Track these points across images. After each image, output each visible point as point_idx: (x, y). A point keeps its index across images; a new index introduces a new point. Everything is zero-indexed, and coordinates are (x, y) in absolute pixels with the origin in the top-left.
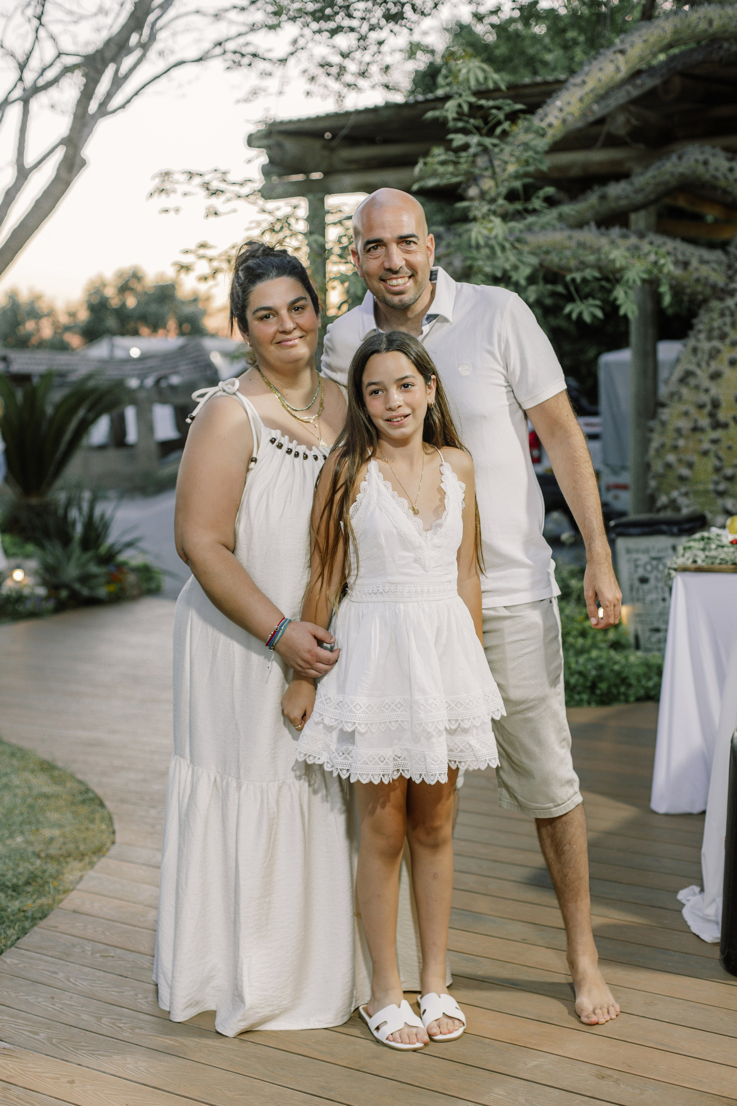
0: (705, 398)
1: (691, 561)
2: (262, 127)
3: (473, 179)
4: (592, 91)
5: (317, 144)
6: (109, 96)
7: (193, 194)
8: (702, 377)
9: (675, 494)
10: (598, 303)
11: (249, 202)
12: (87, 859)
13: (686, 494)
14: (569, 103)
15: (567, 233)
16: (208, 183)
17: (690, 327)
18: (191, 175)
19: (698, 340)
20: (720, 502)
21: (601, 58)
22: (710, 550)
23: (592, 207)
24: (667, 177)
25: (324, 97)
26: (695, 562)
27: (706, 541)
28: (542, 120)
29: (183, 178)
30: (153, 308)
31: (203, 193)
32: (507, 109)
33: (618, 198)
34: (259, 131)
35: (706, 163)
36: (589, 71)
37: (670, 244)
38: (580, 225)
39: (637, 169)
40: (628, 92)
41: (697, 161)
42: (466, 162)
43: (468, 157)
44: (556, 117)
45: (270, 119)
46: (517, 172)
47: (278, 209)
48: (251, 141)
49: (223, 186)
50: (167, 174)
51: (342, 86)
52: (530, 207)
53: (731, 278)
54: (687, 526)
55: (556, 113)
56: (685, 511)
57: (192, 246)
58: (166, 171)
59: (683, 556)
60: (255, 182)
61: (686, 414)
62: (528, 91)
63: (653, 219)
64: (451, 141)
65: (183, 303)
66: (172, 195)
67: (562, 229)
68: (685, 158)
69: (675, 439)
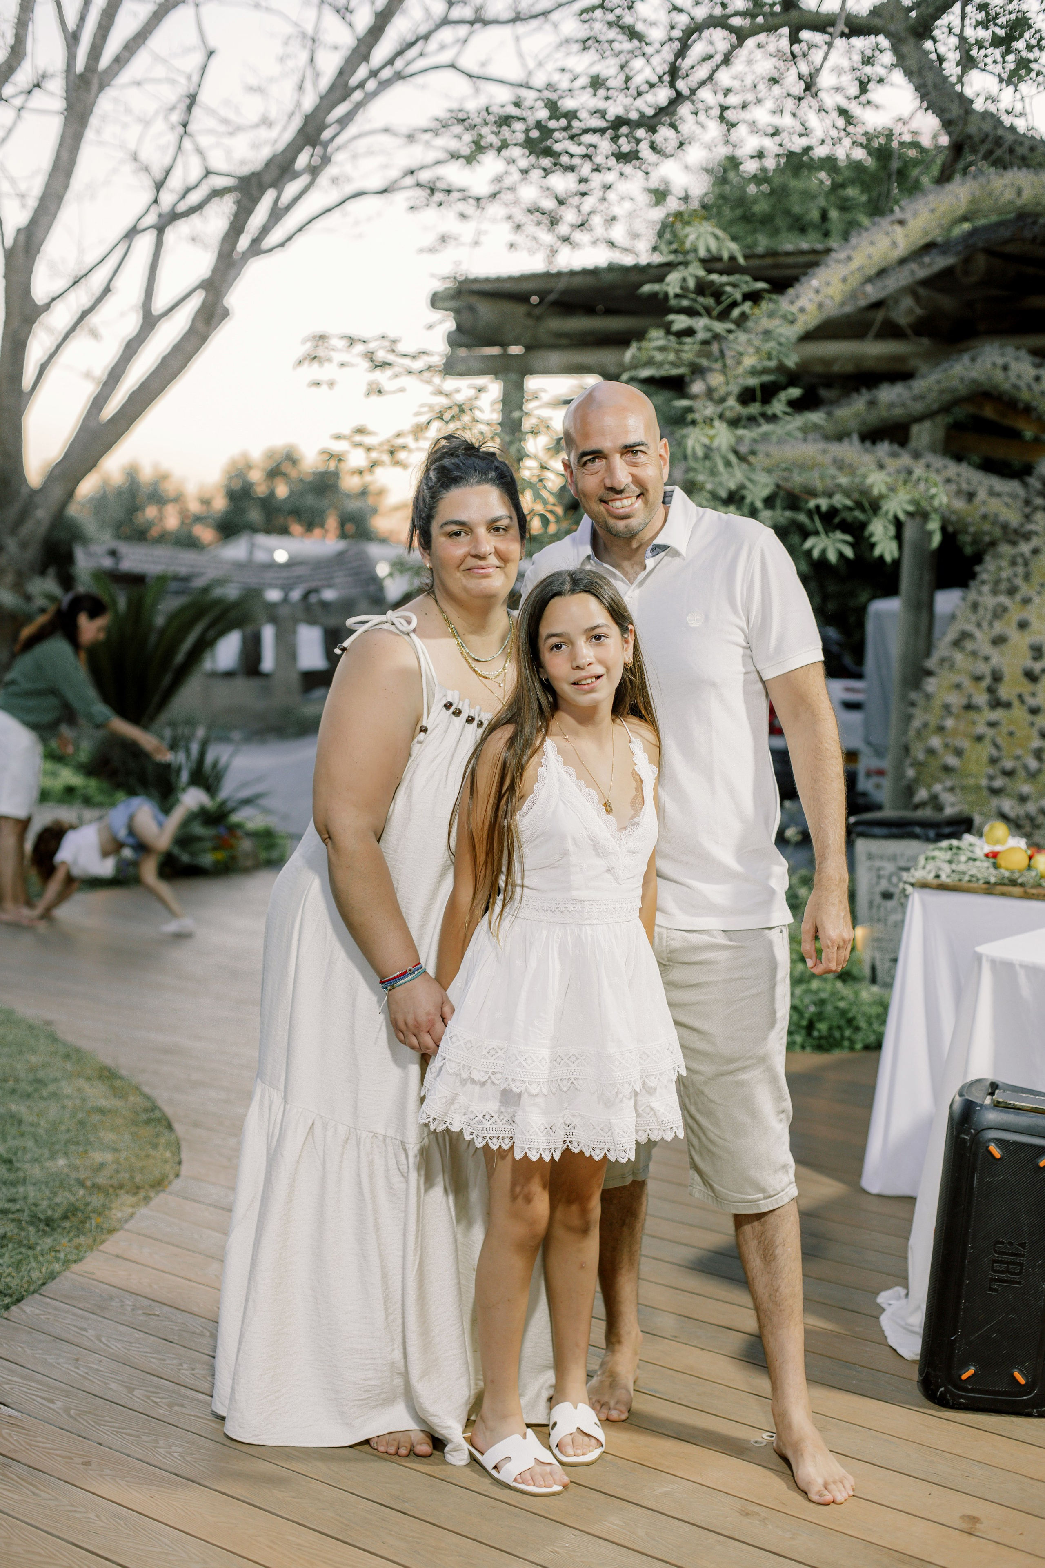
0: (983, 668)
1: (932, 875)
2: (449, 284)
3: (697, 371)
4: (858, 269)
5: (520, 310)
6: (265, 230)
7: (352, 365)
8: (982, 642)
9: (937, 788)
10: (848, 538)
11: (422, 381)
12: (142, 1194)
13: (952, 789)
14: (828, 284)
15: (822, 445)
16: (372, 353)
17: (973, 576)
18: (352, 341)
19: (980, 593)
20: (995, 802)
21: (874, 229)
22: (959, 862)
23: (857, 415)
24: (956, 383)
25: (532, 252)
26: (938, 876)
27: (954, 851)
28: (792, 303)
29: (341, 344)
30: (310, 500)
31: (365, 364)
32: (745, 288)
33: (892, 405)
34: (446, 289)
35: (1005, 368)
36: (858, 244)
37: (953, 469)
38: (840, 437)
39: (924, 368)
40: (913, 273)
41: (994, 365)
42: (690, 351)
43: (694, 344)
44: (811, 300)
45: (461, 275)
46: (753, 367)
47: (458, 391)
48: (436, 301)
49: (390, 358)
50: (322, 337)
51: (555, 238)
52: (770, 412)
53: (1028, 517)
54: (947, 830)
55: (812, 295)
56: (949, 811)
57: (347, 431)
58: (321, 334)
59: (924, 868)
60: (432, 355)
61: (958, 686)
62: (790, 260)
63: (940, 434)
64: (671, 322)
65: (348, 496)
66: (326, 365)
67: (815, 441)
68: (979, 361)
69: (943, 718)
